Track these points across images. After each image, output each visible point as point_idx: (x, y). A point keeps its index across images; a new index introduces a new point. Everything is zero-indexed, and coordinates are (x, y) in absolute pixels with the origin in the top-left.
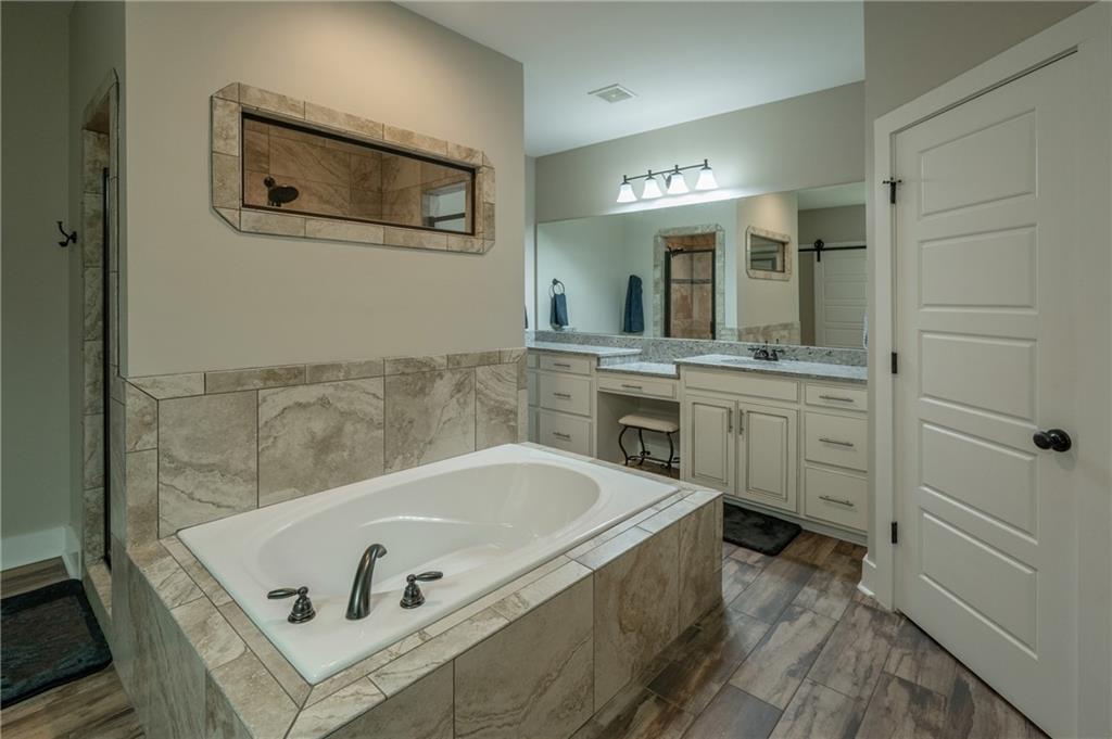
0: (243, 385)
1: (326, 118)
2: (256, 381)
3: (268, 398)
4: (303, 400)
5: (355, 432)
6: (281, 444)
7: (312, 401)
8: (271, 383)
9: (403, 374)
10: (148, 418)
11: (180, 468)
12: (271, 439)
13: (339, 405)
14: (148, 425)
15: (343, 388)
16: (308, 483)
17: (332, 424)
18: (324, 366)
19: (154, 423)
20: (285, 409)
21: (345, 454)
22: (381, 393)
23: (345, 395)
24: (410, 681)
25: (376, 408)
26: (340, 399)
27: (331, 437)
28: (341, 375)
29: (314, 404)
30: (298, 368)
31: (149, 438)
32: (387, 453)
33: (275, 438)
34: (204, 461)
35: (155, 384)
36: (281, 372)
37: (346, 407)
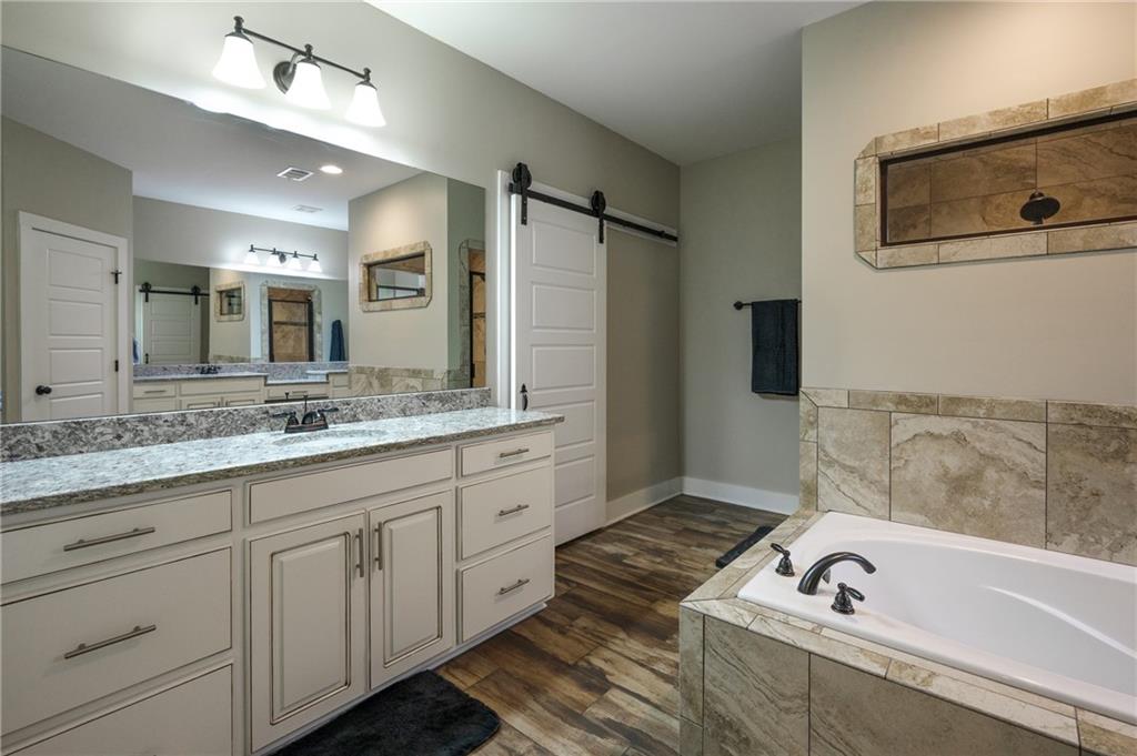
0: (877, 406)
1: (964, 129)
2: (889, 404)
3: (900, 422)
4: (936, 431)
5: (1000, 482)
6: (911, 468)
7: (945, 434)
8: (903, 408)
9: (1080, 425)
10: (811, 419)
11: (831, 463)
12: (903, 462)
13: (978, 445)
14: (811, 424)
15: (985, 428)
16: (940, 517)
17: (969, 464)
18: (959, 399)
19: (814, 424)
20: (916, 435)
21: (987, 503)
22: (1041, 444)
23: (986, 435)
24: (769, 635)
25: (1033, 460)
26: (981, 440)
27: (968, 478)
28: (982, 412)
29: (946, 437)
30: (930, 398)
31: (812, 433)
32: (1051, 524)
33: (906, 461)
34: (848, 463)
35: (816, 394)
36: (913, 399)
37: (988, 449)
